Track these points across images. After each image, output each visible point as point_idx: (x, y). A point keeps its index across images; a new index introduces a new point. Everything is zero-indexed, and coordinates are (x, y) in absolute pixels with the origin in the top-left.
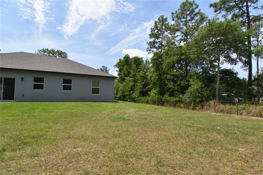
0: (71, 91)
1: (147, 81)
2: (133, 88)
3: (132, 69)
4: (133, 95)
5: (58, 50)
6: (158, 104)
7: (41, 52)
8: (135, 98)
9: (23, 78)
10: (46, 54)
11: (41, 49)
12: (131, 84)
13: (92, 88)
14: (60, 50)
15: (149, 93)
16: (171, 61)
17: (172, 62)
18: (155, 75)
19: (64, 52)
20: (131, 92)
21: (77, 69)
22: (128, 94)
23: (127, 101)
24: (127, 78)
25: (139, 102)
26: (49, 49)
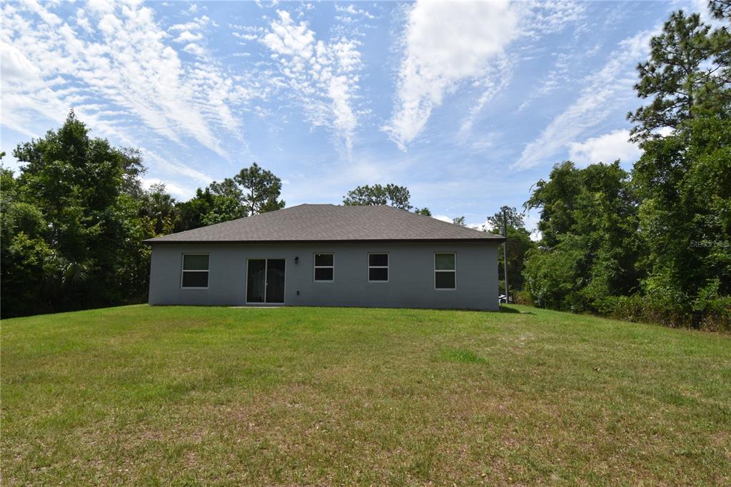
0: (385, 281)
1: (634, 241)
2: (583, 269)
3: (577, 209)
4: (585, 290)
5: (388, 185)
6: (679, 323)
7: (354, 196)
8: (592, 300)
9: (297, 259)
10: (363, 197)
11: (353, 190)
12: (579, 254)
13: (436, 273)
14: (392, 185)
15: (642, 283)
16: (717, 165)
17: (721, 165)
18: (656, 219)
19: (402, 188)
20: (580, 281)
21: (402, 228)
22: (569, 286)
23: (569, 309)
24: (565, 238)
25: (610, 312)
26: (370, 187)
